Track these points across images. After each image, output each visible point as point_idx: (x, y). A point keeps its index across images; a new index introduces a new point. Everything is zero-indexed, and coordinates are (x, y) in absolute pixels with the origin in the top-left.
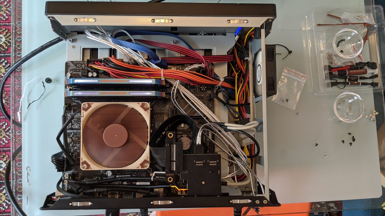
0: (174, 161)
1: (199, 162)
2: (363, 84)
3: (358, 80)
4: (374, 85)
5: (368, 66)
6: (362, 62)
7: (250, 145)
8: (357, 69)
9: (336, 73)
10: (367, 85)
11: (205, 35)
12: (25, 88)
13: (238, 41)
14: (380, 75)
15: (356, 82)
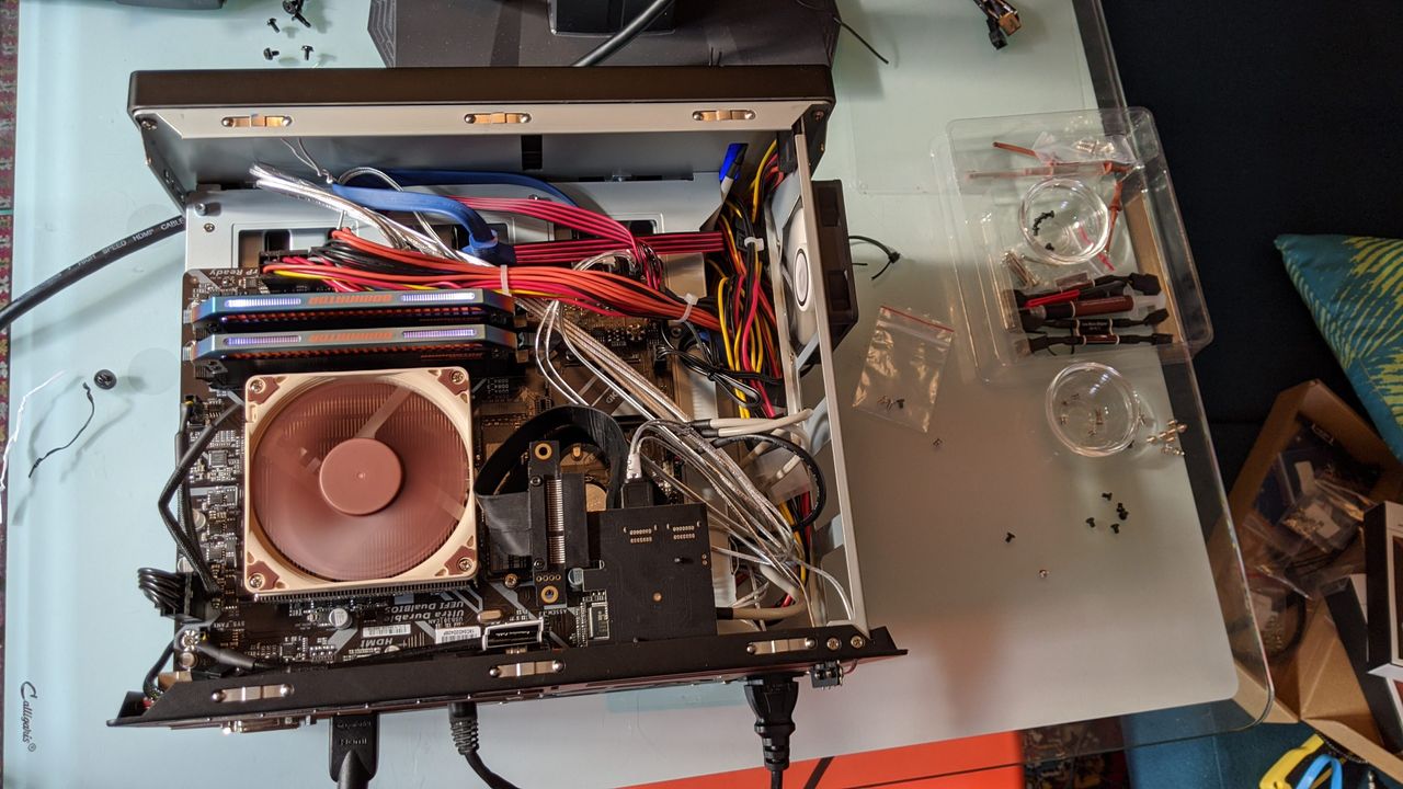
0: (561, 534)
1: (640, 532)
2: (1126, 340)
3: (1111, 329)
4: (1158, 340)
5: (1132, 285)
6: (1114, 273)
7: (796, 498)
8: (1101, 295)
9: (1041, 311)
10: (1137, 343)
11: (627, 180)
12: (22, 408)
13: (731, 197)
14: (1173, 311)
15: (1104, 336)
